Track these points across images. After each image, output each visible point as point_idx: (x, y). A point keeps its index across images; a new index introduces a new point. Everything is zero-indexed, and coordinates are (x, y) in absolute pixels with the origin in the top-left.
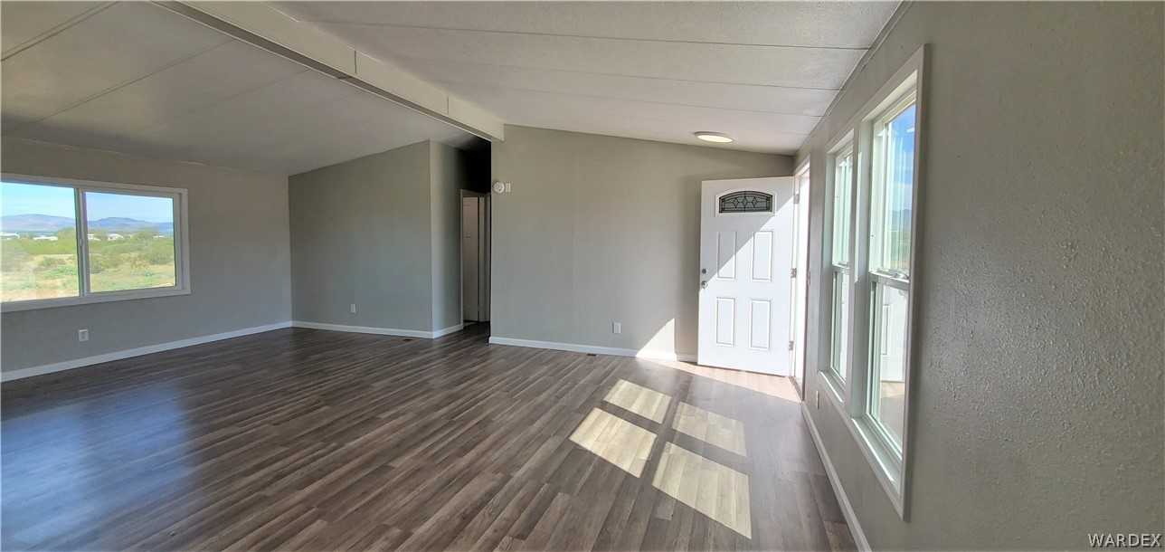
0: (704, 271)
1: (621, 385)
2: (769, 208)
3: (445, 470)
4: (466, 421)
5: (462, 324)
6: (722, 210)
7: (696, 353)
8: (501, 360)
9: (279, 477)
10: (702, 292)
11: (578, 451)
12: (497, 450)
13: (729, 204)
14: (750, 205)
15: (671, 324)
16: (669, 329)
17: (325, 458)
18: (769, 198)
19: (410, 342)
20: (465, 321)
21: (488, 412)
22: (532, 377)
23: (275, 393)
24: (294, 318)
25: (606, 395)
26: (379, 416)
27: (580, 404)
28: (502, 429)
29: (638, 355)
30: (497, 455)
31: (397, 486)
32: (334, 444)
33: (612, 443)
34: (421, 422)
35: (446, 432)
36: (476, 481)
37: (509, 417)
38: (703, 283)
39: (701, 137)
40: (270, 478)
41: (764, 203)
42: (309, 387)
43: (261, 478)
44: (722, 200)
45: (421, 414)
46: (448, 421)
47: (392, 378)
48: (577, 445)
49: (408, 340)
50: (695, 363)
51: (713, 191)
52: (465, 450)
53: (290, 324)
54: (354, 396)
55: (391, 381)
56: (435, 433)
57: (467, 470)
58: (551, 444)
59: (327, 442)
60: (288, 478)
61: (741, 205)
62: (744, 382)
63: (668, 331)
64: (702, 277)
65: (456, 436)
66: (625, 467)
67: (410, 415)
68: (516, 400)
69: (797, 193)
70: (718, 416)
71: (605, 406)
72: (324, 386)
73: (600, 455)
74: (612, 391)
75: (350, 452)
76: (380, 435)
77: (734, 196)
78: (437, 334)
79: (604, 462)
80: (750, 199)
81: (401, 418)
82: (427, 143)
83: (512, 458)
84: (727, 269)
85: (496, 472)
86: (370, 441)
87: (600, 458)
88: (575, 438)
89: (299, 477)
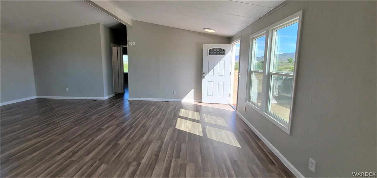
0: (204, 73)
1: (182, 110)
2: (224, 54)
3: (139, 142)
4: (137, 126)
5: (114, 94)
6: (210, 54)
7: (201, 99)
8: (136, 105)
9: (75, 153)
10: (203, 80)
11: (180, 132)
12: (154, 134)
13: (212, 52)
14: (218, 53)
15: (193, 91)
16: (192, 92)
17: (90, 144)
18: (224, 51)
19: (96, 102)
20: (115, 93)
21: (143, 122)
22: (151, 110)
23: (50, 124)
24: (37, 95)
25: (179, 113)
26: (102, 128)
27: (172, 116)
28: (151, 127)
29: (182, 101)
30: (154, 135)
31: (125, 149)
32: (90, 139)
33: (189, 127)
34: (120, 128)
35: (132, 130)
36: (152, 144)
37: (151, 123)
38: (204, 77)
39: (206, 30)
40: (71, 154)
41: (222, 52)
42: (64, 120)
43: (67, 154)
44: (210, 51)
45: (118, 126)
46: (130, 127)
47: (98, 114)
48: (179, 129)
49: (95, 101)
50: (201, 102)
51: (207, 47)
52: (142, 135)
53: (36, 97)
54: (86, 122)
55: (98, 116)
56: (127, 131)
57: (147, 141)
58: (170, 130)
59: (87, 139)
60: (79, 153)
61: (215, 53)
62: (217, 106)
63: (192, 93)
64: (203, 75)
65: (136, 131)
66: (197, 134)
67: (114, 126)
68: (150, 118)
69: (232, 49)
70: (215, 117)
71: (180, 117)
72: (71, 119)
73: (188, 131)
74: (180, 112)
75: (99, 141)
76: (107, 134)
77: (213, 49)
78: (106, 98)
79: (190, 134)
80: (218, 51)
81: (111, 128)
82: (99, 24)
83: (160, 136)
84: (211, 73)
85: (158, 140)
86: (104, 136)
87: (188, 132)
88: (177, 127)
89: (83, 152)
